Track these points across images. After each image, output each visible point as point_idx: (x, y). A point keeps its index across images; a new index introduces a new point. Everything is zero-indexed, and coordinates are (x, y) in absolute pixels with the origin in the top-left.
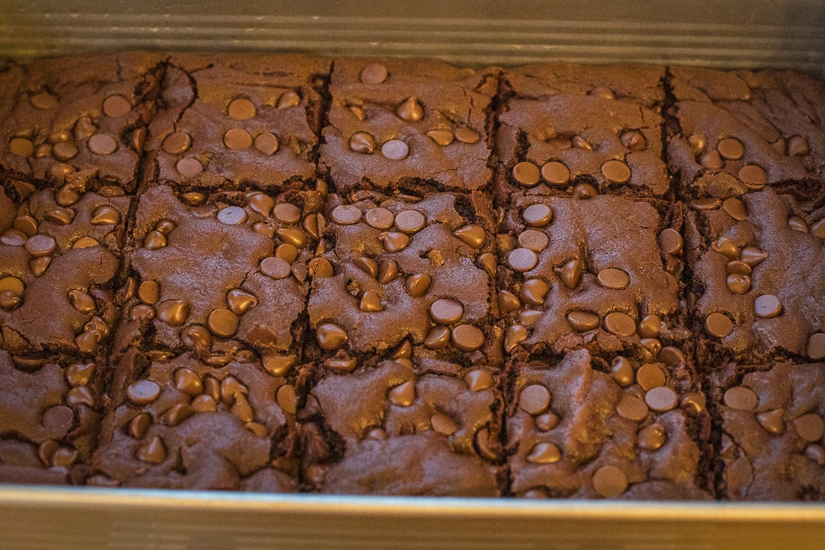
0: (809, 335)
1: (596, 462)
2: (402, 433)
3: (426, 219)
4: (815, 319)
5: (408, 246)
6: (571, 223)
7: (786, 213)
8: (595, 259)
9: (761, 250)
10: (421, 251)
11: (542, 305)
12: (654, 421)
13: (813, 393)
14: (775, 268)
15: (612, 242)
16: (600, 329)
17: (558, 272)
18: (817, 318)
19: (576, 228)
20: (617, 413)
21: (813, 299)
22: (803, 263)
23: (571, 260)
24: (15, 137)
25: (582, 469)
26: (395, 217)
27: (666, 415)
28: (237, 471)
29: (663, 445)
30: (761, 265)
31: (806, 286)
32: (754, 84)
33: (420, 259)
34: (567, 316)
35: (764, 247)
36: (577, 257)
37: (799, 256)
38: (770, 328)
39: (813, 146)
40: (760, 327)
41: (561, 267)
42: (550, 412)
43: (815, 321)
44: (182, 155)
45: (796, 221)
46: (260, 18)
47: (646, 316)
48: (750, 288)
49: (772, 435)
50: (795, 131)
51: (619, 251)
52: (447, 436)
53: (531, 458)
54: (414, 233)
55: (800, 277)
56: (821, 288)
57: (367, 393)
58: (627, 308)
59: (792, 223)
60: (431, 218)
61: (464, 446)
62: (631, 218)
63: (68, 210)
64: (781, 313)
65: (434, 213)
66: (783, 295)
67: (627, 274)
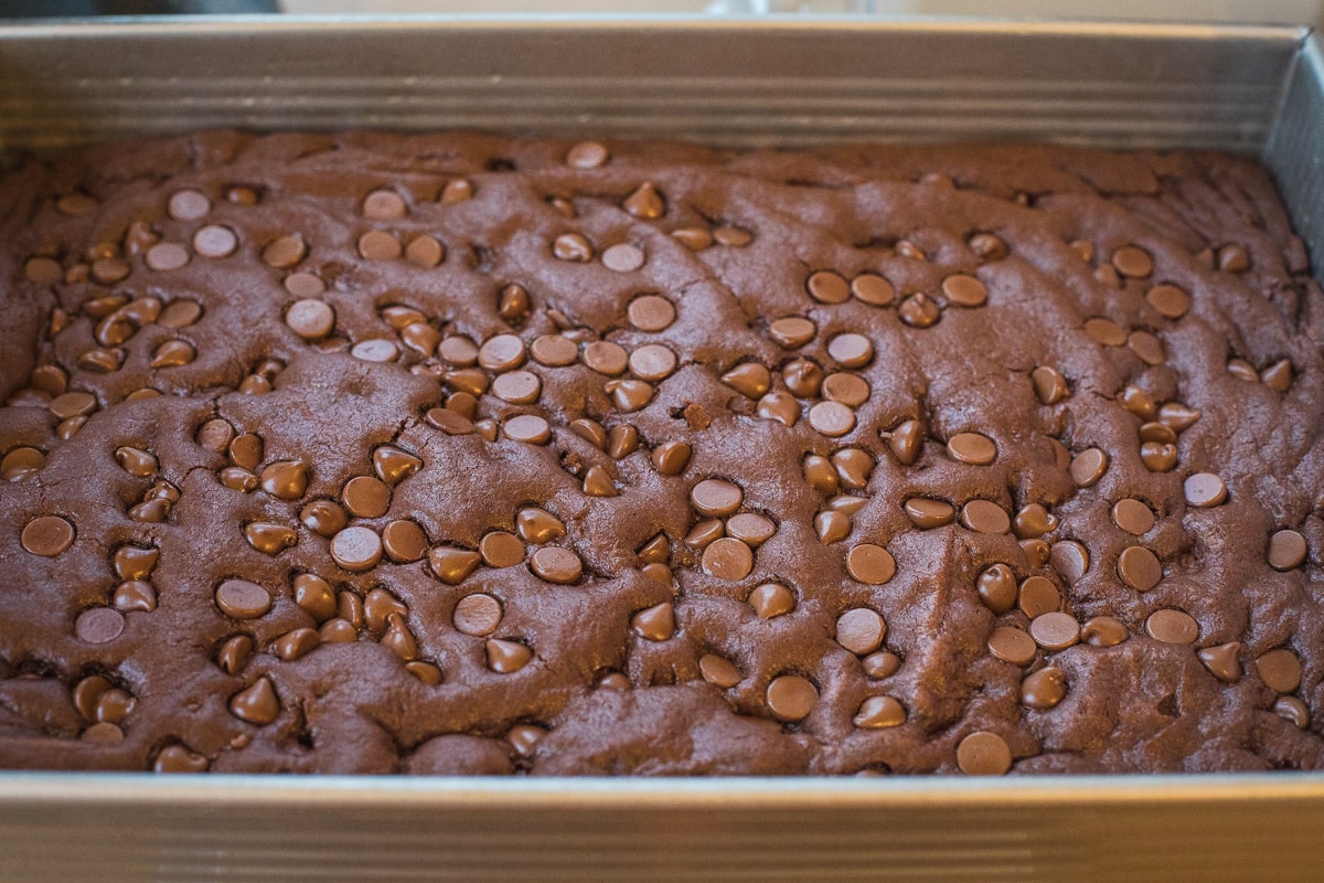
0: (1271, 533)
1: (961, 726)
2: (655, 682)
3: (677, 359)
4: (1277, 509)
5: (651, 401)
6: (904, 364)
7: (1224, 354)
8: (942, 418)
9: (1188, 408)
10: (673, 409)
11: (864, 488)
12: (1045, 664)
13: (1282, 619)
14: (1212, 434)
15: (967, 393)
16: (956, 524)
17: (886, 438)
18: (1281, 508)
19: (910, 372)
20: (988, 651)
21: (1273, 479)
22: (1254, 427)
23: (905, 421)
24: (33, 256)
25: (939, 738)
26: (629, 355)
27: (1064, 653)
28: (395, 740)
29: (1062, 699)
30: (1191, 430)
31: (1262, 460)
32: (1161, 171)
33: (672, 420)
34: (903, 505)
35: (1194, 403)
36: (915, 416)
37: (1249, 416)
38: (1210, 522)
39: (1256, 258)
40: (1195, 521)
41: (890, 431)
42: (885, 650)
43: (1279, 512)
44: (293, 267)
45: (1239, 365)
46: (410, 81)
47: (1024, 506)
48: (1176, 464)
49: (1224, 682)
50: (1228, 237)
51: (979, 406)
52: (725, 689)
53: (859, 720)
54: (661, 381)
55: (1251, 446)
56: (1284, 463)
57: (602, 615)
58: (996, 494)
59: (1234, 368)
60: (685, 358)
61: (753, 703)
62: (993, 355)
63: (115, 351)
64: (1226, 499)
65: (689, 349)
66: (1226, 473)
67: (993, 441)
